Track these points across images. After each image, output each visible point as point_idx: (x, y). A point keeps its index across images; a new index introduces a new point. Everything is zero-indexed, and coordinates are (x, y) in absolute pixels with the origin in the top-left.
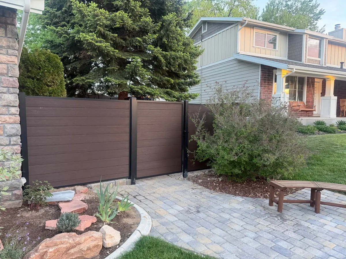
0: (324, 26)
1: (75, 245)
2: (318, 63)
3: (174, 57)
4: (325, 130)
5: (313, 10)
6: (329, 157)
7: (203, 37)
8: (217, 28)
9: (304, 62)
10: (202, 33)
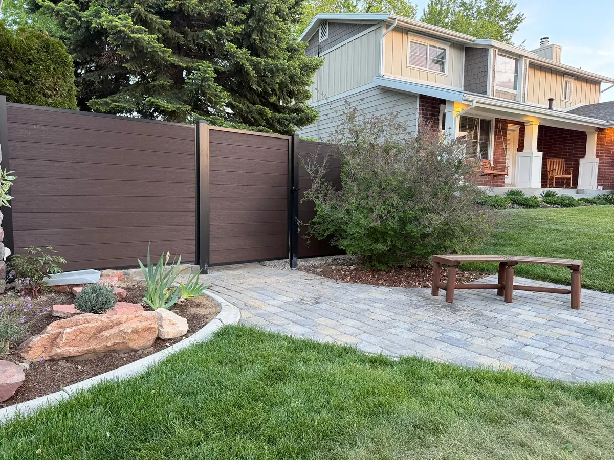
0: (523, 43)
1: (111, 324)
2: (513, 98)
3: (272, 69)
4: (523, 202)
5: (505, 13)
6: (527, 234)
7: (320, 49)
8: (344, 33)
9: (490, 95)
10: (320, 41)
